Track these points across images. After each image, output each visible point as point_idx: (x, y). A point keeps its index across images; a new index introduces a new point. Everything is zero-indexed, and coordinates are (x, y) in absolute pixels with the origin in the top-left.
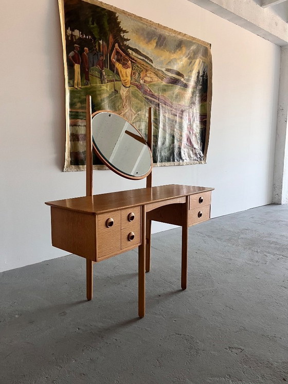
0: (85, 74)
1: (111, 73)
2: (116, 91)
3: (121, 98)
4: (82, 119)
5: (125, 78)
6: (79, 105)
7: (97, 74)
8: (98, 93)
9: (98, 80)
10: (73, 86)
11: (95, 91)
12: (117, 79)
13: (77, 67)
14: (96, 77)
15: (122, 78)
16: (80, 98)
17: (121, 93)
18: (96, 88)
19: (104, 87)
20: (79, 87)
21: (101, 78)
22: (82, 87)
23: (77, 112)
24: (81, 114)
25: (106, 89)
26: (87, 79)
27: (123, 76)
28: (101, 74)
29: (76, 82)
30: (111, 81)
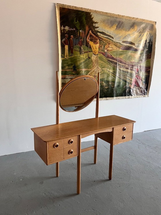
0: (71, 50)
1: (86, 48)
2: (89, 58)
3: (92, 61)
4: (68, 75)
5: (95, 50)
6: (67, 67)
7: (78, 49)
8: (78, 60)
9: (78, 53)
10: (64, 57)
11: (76, 59)
12: (90, 51)
13: (66, 47)
14: (77, 51)
15: (93, 50)
16: (68, 63)
17: (92, 59)
18: (77, 57)
19: (82, 56)
20: (67, 57)
21: (80, 51)
22: (69, 57)
23: (66, 71)
24: (68, 72)
25: (83, 57)
26: (72, 53)
27: (94, 49)
28: (80, 49)
29: (65, 55)
30: (87, 52)
